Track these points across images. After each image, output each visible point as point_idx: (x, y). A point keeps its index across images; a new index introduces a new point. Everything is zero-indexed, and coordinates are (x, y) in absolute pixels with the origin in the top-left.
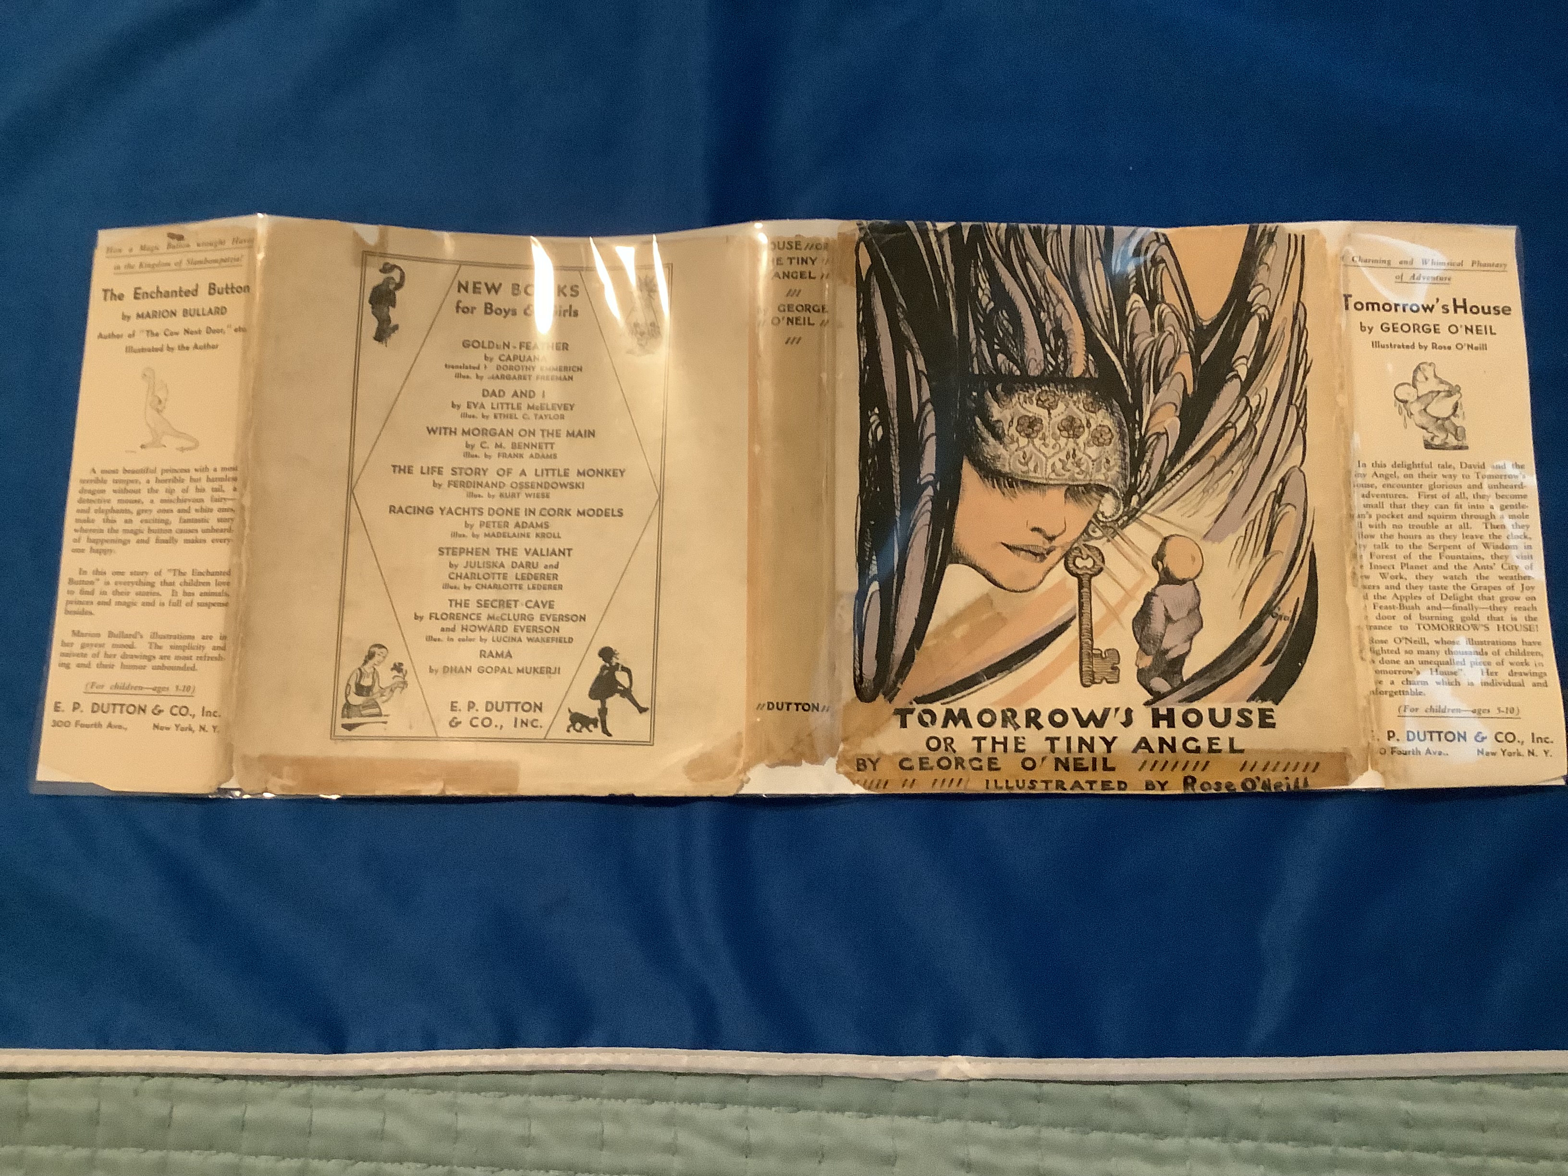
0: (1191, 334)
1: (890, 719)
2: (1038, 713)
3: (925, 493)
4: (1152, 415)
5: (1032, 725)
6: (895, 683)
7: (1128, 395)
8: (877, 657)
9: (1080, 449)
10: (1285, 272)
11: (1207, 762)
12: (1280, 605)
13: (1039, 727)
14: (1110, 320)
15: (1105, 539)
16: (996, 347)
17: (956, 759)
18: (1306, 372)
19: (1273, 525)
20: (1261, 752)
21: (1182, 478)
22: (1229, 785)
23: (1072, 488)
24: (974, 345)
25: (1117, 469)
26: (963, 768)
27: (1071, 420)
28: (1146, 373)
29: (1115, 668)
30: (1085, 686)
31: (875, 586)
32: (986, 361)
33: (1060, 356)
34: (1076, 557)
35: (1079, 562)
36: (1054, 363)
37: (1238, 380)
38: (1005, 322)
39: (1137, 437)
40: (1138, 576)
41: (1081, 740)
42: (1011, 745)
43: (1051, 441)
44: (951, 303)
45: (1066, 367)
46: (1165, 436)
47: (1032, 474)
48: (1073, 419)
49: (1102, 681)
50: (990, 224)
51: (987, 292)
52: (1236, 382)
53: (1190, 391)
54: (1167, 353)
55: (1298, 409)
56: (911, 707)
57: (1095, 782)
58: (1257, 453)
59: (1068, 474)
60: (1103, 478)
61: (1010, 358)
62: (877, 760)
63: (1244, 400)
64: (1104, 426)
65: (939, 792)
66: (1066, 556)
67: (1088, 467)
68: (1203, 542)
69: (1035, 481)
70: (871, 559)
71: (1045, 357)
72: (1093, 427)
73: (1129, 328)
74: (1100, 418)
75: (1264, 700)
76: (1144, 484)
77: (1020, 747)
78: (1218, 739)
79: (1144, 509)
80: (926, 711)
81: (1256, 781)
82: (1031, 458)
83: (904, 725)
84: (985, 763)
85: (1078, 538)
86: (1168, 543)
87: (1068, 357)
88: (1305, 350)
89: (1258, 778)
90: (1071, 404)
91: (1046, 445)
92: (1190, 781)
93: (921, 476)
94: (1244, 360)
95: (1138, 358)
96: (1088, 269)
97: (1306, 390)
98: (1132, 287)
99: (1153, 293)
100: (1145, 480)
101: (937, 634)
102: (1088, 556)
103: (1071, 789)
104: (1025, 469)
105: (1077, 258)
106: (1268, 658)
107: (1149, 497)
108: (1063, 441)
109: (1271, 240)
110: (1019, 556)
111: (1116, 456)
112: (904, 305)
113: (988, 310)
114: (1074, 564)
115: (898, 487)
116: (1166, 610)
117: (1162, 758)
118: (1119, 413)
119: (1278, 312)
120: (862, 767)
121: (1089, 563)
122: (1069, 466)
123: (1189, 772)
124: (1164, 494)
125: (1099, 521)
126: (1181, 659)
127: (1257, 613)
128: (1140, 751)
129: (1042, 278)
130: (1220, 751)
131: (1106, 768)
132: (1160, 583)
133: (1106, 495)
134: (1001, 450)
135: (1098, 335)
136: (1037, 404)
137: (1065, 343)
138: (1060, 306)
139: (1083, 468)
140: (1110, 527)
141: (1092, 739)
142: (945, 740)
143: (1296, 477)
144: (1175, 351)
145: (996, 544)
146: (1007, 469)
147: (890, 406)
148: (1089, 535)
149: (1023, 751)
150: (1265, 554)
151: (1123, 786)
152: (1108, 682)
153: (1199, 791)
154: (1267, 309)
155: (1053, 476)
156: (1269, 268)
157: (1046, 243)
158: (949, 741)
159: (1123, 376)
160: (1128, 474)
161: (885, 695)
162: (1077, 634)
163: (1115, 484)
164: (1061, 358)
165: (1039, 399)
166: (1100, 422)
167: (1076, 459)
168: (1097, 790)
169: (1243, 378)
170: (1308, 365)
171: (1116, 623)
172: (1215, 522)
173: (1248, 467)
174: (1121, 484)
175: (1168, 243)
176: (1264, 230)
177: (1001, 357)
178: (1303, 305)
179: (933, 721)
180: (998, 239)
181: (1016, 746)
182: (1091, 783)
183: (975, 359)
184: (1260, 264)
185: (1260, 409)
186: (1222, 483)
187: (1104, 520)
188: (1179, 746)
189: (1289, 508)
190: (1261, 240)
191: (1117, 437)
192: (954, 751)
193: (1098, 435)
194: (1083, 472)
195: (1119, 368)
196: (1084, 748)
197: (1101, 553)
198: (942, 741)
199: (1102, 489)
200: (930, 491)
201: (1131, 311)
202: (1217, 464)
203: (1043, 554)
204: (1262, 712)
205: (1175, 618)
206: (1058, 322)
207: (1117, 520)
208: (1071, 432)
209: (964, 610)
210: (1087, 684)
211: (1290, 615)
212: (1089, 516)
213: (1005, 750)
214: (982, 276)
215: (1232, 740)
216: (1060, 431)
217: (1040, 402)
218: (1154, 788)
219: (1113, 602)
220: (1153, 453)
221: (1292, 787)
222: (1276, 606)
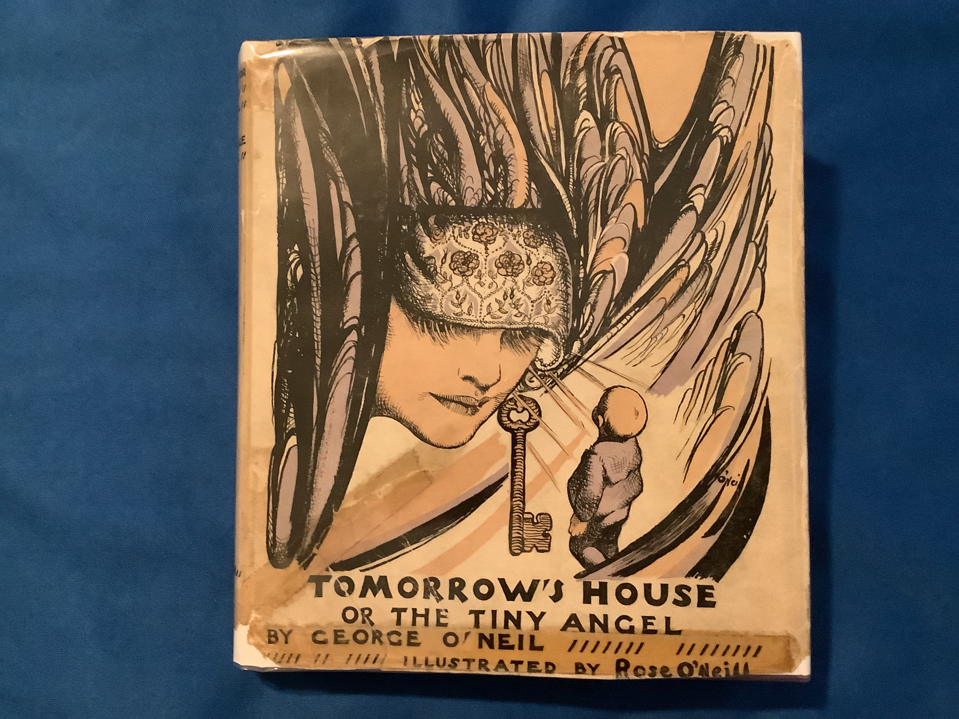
0: (645, 158)
1: (304, 586)
2: (463, 583)
3: (349, 338)
4: (598, 250)
5: (456, 597)
6: (311, 547)
7: (573, 229)
8: (292, 518)
9: (518, 288)
10: (751, 89)
11: (642, 644)
12: (728, 469)
13: (463, 599)
14: (556, 143)
15: (543, 390)
16: (430, 175)
17: (374, 633)
18: (769, 205)
19: (725, 375)
20: (699, 633)
21: (628, 321)
22: (665, 669)
23: (508, 332)
24: (405, 173)
25: (558, 311)
26: (381, 642)
27: (510, 255)
28: (593, 204)
29: (546, 535)
30: (514, 554)
31: (293, 441)
32: (418, 190)
33: (499, 185)
34: (510, 410)
35: (514, 415)
36: (493, 192)
37: (693, 212)
38: (440, 148)
39: (581, 275)
40: (575, 431)
41: (507, 614)
42: (432, 618)
43: (487, 280)
44: (381, 126)
45: (506, 196)
46: (612, 274)
47: (465, 316)
48: (512, 254)
49: (532, 548)
50: (421, 37)
51: (420, 114)
52: (692, 215)
53: (641, 224)
54: (618, 180)
55: (757, 247)
56: (326, 573)
57: (521, 662)
58: (711, 294)
59: (505, 316)
60: (541, 320)
61: (445, 186)
62: (290, 632)
63: (699, 235)
64: (546, 263)
65: (354, 668)
66: (500, 408)
67: (526, 309)
68: (649, 394)
69: (469, 324)
70: (288, 412)
71: (484, 185)
72: (534, 264)
73: (577, 152)
74: (542, 254)
75: (704, 576)
76: (587, 328)
77: (442, 620)
78: (653, 618)
79: (586, 356)
80: (343, 579)
81: (694, 665)
82: (464, 298)
83: (319, 593)
84: (404, 638)
85: (514, 389)
86: (611, 395)
87: (509, 185)
88: (768, 180)
89: (695, 663)
90: (511, 237)
91: (482, 285)
92: (622, 665)
93: (345, 319)
94: (700, 190)
95: (585, 187)
96: (532, 83)
97: (767, 226)
98: (582, 103)
99: (605, 110)
100: (589, 324)
101: (356, 495)
102: (524, 409)
103: (496, 670)
104: (458, 310)
105: (520, 72)
106: (712, 528)
107: (593, 341)
108: (500, 279)
109: (737, 52)
110: (449, 407)
111: (557, 297)
112: (328, 130)
113: (421, 134)
114: (509, 419)
115: (319, 332)
116: (605, 470)
117: (593, 638)
118: (562, 249)
119: (742, 135)
120: (273, 639)
121: (525, 417)
122: (506, 307)
123: (622, 654)
124: (609, 340)
125: (536, 369)
126: (617, 527)
127: (702, 477)
128: (569, 629)
129: (481, 96)
130: (655, 632)
131: (533, 647)
132: (599, 440)
133: (546, 341)
134: (433, 290)
135: (543, 161)
136: (473, 238)
137: (506, 170)
138: (501, 128)
139: (521, 310)
140: (549, 376)
141: (519, 613)
142: (363, 610)
143: (752, 324)
144: (627, 178)
145: (423, 395)
146: (438, 311)
147: (312, 242)
148: (525, 384)
149: (445, 625)
150: (714, 411)
151: (550, 668)
152: (539, 551)
153: (632, 676)
154: (730, 130)
155: (488, 318)
156: (734, 83)
157: (485, 55)
158: (367, 612)
159: (568, 206)
160: (570, 316)
161: (300, 560)
162: (508, 495)
163: (556, 327)
164: (500, 186)
165: (475, 233)
166: (541, 259)
167: (514, 300)
168: (523, 672)
169: (700, 209)
170: (771, 197)
171: (550, 483)
172: (663, 372)
173: (701, 312)
174: (561, 328)
175: (625, 50)
176: (731, 39)
177: (434, 186)
178: (769, 127)
179: (351, 589)
180: (431, 54)
181: (438, 620)
182: (517, 663)
183: (406, 188)
184: (724, 79)
185: (716, 245)
186: (672, 328)
187: (543, 368)
188: (611, 625)
189: (744, 358)
190: (726, 50)
191: (559, 275)
192: (372, 624)
193: (539, 273)
194: (521, 314)
195: (564, 197)
196: (510, 623)
197: (538, 406)
198: (360, 612)
199: (542, 334)
200: (353, 336)
201: (580, 131)
202: (667, 306)
203: (474, 406)
204: (701, 589)
205: (613, 481)
206: (498, 144)
207: (557, 368)
208: (510, 270)
209: (388, 468)
210: (516, 551)
211: (738, 479)
212: (526, 364)
213: (426, 624)
214: (415, 97)
215: (668, 619)
216: (499, 268)
217: (476, 236)
218: (584, 671)
219: (548, 461)
220: (598, 293)
221: (731, 673)
222: (724, 468)
